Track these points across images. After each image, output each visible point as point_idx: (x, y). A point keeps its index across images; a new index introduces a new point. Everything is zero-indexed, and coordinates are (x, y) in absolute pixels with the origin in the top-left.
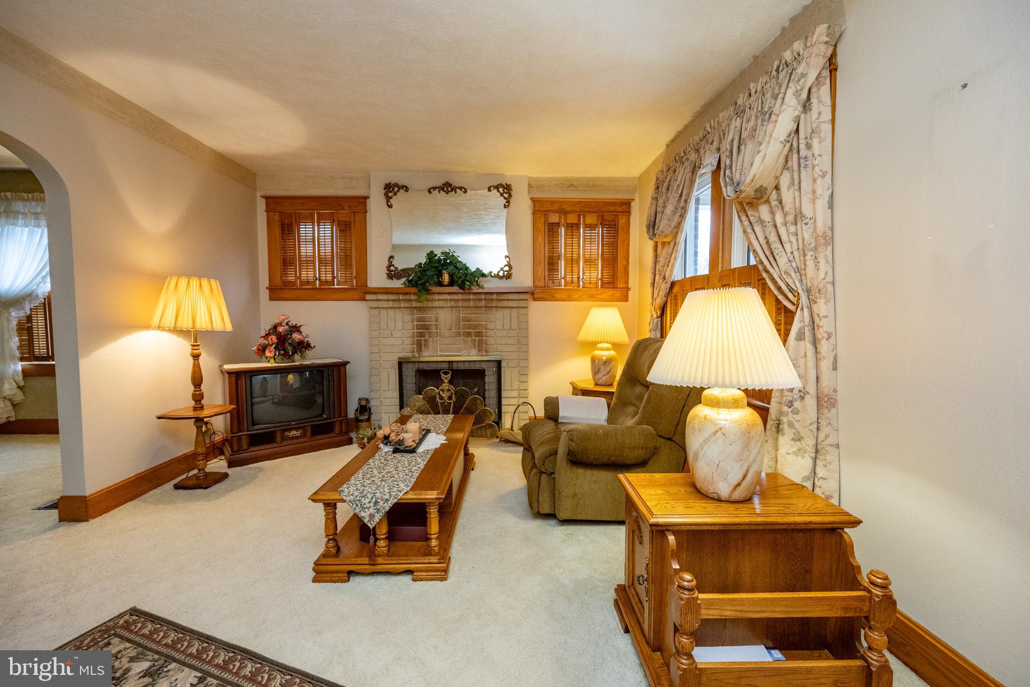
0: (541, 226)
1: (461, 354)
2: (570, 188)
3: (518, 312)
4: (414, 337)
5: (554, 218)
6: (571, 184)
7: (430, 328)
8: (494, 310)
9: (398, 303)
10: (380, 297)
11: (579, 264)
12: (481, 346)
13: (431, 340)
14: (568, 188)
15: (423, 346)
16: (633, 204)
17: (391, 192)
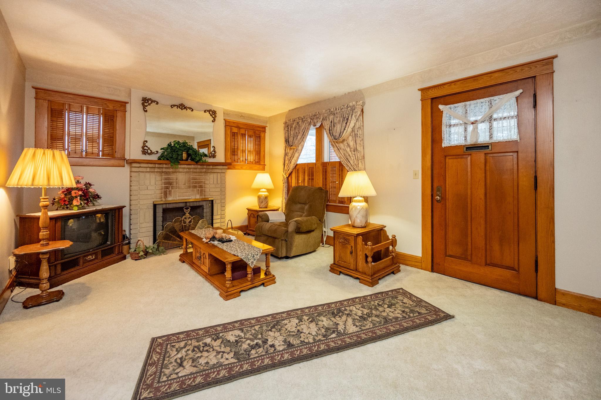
0: (229, 132)
1: (191, 198)
2: (241, 117)
3: (221, 175)
4: (162, 189)
5: (235, 130)
6: (242, 115)
7: (173, 183)
8: (209, 174)
9: (153, 169)
10: (142, 165)
11: (245, 153)
12: (202, 192)
13: (173, 190)
14: (240, 117)
15: (168, 194)
16: (266, 128)
17: (146, 103)
